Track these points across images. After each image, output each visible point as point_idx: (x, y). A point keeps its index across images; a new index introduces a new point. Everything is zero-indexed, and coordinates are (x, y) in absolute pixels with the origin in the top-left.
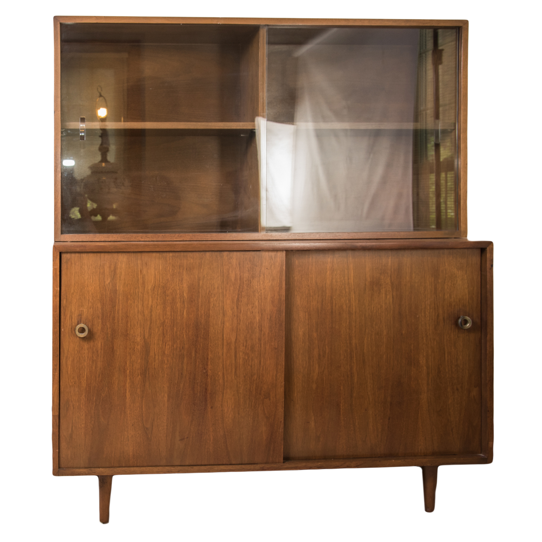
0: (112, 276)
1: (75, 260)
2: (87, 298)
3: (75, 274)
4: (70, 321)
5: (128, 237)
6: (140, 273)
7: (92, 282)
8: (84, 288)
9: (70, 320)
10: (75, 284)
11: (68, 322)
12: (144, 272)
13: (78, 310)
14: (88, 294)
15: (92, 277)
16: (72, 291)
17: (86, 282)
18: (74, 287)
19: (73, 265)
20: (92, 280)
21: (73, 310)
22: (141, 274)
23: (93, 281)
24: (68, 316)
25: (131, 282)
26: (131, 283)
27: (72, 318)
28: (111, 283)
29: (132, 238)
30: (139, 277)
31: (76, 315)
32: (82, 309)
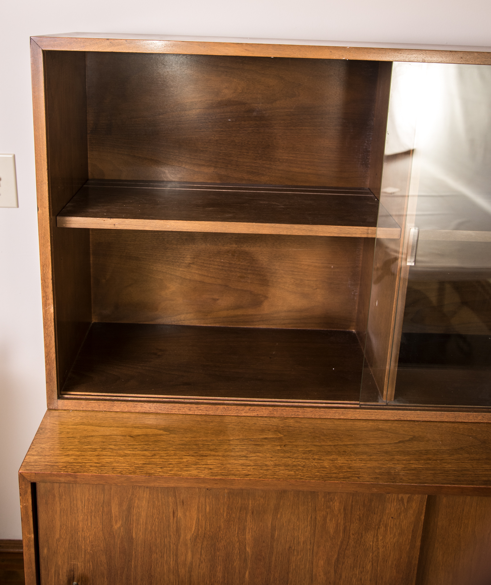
0: (125, 518)
1: (61, 491)
2: (83, 547)
3: (60, 512)
4: (56, 578)
5: (168, 408)
6: (171, 515)
7: (89, 524)
8: (77, 534)
9: (55, 576)
10: (61, 526)
11: (53, 579)
12: (180, 514)
13: (68, 564)
14: (84, 542)
15: (89, 518)
16: (57, 536)
17: (81, 525)
18: (60, 530)
19: (57, 499)
20: (89, 521)
21: (60, 563)
22: (174, 517)
23: (91, 524)
24: (53, 570)
25: (157, 528)
26: (156, 530)
27: (59, 574)
28: (122, 528)
29: (175, 410)
30: (171, 521)
31: (65, 571)
32: (75, 563)
